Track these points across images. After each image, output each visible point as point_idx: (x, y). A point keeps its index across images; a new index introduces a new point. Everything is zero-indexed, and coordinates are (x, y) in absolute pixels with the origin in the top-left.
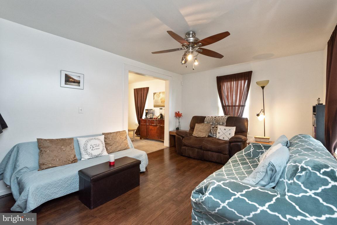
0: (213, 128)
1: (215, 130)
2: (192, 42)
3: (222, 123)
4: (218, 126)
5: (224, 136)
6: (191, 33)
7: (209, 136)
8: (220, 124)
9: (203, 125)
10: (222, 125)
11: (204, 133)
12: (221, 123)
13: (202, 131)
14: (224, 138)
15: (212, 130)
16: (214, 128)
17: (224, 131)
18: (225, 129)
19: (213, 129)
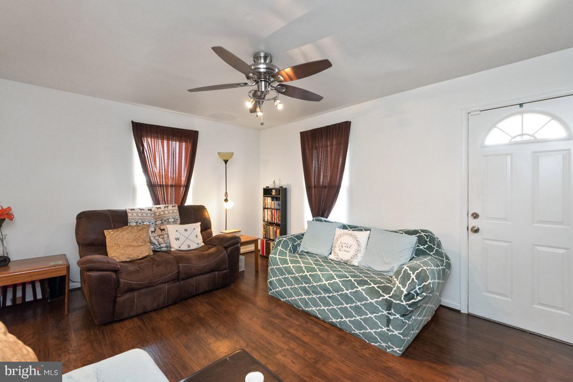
0: (152, 232)
1: (159, 236)
2: (264, 73)
3: (173, 220)
4: (168, 226)
5: (188, 242)
6: (262, 54)
7: (155, 251)
8: (169, 222)
9: (130, 232)
10: (173, 224)
11: (141, 247)
12: (171, 220)
13: (135, 244)
14: (189, 246)
15: (152, 238)
16: (154, 232)
17: (186, 234)
18: (186, 230)
19: (154, 235)
